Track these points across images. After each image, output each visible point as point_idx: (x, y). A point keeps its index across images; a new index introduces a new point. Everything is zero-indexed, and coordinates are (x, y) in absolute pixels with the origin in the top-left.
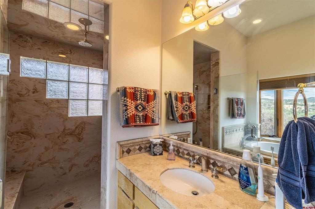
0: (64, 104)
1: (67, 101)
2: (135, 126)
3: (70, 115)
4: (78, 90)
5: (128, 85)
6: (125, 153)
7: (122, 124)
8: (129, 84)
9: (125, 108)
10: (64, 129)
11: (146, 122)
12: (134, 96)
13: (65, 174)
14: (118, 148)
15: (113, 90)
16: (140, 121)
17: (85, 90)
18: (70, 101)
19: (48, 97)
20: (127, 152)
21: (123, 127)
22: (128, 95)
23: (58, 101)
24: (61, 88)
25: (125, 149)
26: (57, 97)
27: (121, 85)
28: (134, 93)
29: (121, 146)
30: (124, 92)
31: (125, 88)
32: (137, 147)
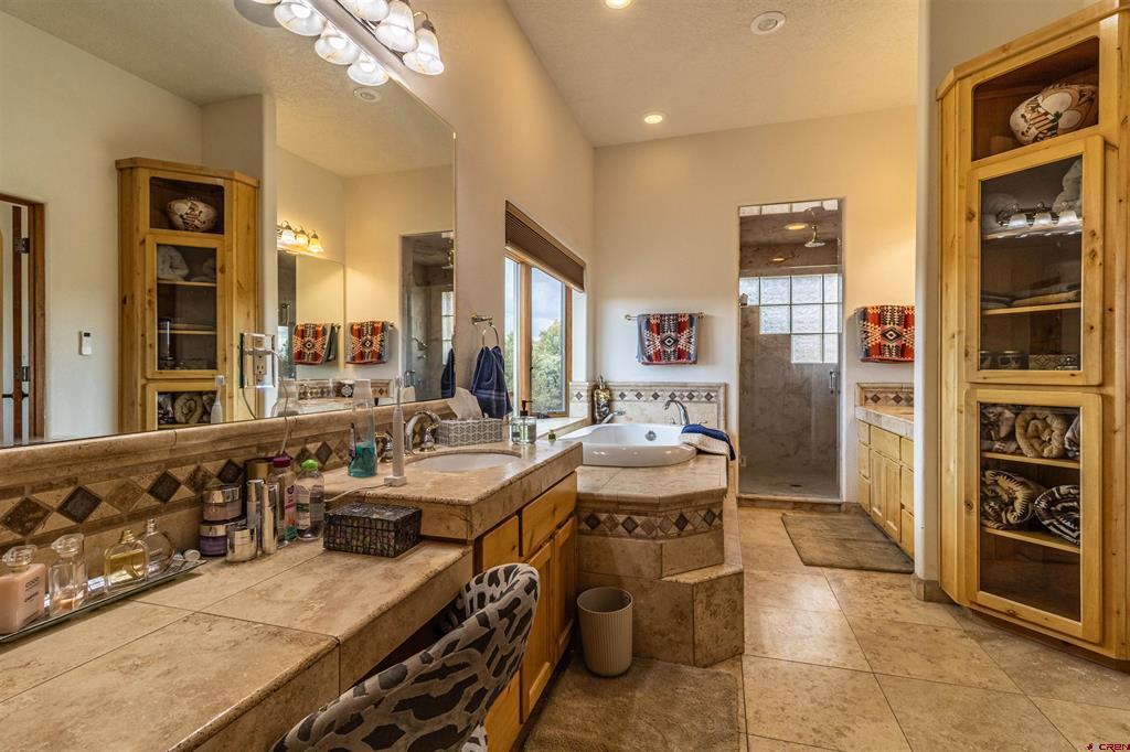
0: (784, 341)
1: (788, 337)
2: (881, 360)
3: (794, 361)
4: (807, 318)
5: (869, 304)
6: (869, 401)
7: (861, 357)
8: (871, 302)
9: (864, 336)
10: (785, 384)
11: (903, 356)
12: (880, 318)
13: (788, 455)
14: (858, 391)
15: (850, 311)
16: (891, 354)
17: (818, 316)
18: (794, 338)
19: (762, 332)
20: (872, 399)
21: (863, 361)
22: (869, 317)
23: (775, 337)
24: (779, 316)
25: (870, 395)
26: (774, 332)
27: (860, 305)
28: (880, 315)
29: (862, 388)
30: (864, 314)
31: (866, 309)
32: (892, 396)
